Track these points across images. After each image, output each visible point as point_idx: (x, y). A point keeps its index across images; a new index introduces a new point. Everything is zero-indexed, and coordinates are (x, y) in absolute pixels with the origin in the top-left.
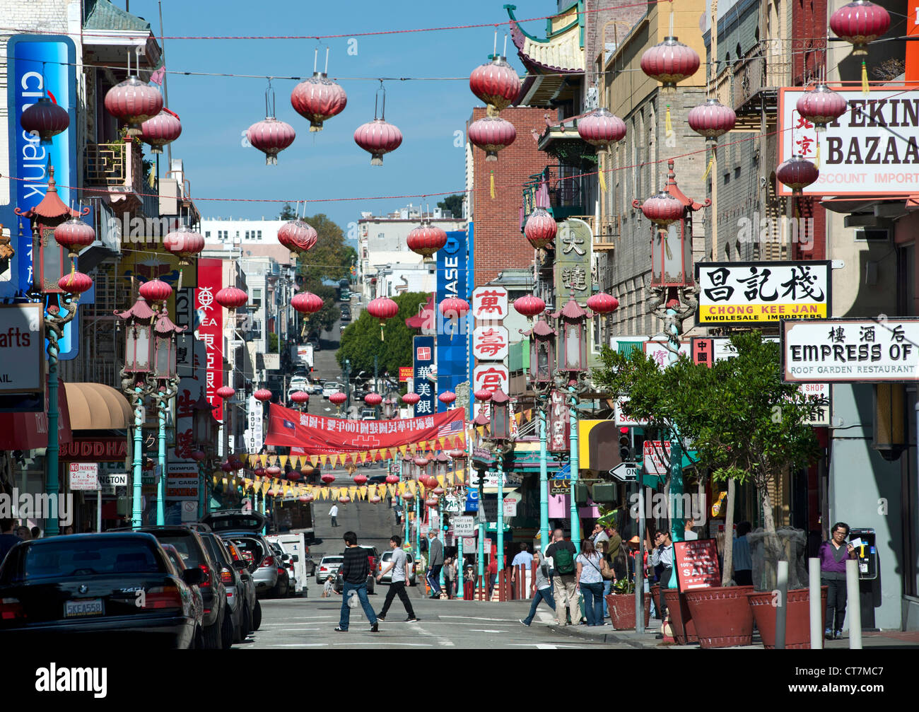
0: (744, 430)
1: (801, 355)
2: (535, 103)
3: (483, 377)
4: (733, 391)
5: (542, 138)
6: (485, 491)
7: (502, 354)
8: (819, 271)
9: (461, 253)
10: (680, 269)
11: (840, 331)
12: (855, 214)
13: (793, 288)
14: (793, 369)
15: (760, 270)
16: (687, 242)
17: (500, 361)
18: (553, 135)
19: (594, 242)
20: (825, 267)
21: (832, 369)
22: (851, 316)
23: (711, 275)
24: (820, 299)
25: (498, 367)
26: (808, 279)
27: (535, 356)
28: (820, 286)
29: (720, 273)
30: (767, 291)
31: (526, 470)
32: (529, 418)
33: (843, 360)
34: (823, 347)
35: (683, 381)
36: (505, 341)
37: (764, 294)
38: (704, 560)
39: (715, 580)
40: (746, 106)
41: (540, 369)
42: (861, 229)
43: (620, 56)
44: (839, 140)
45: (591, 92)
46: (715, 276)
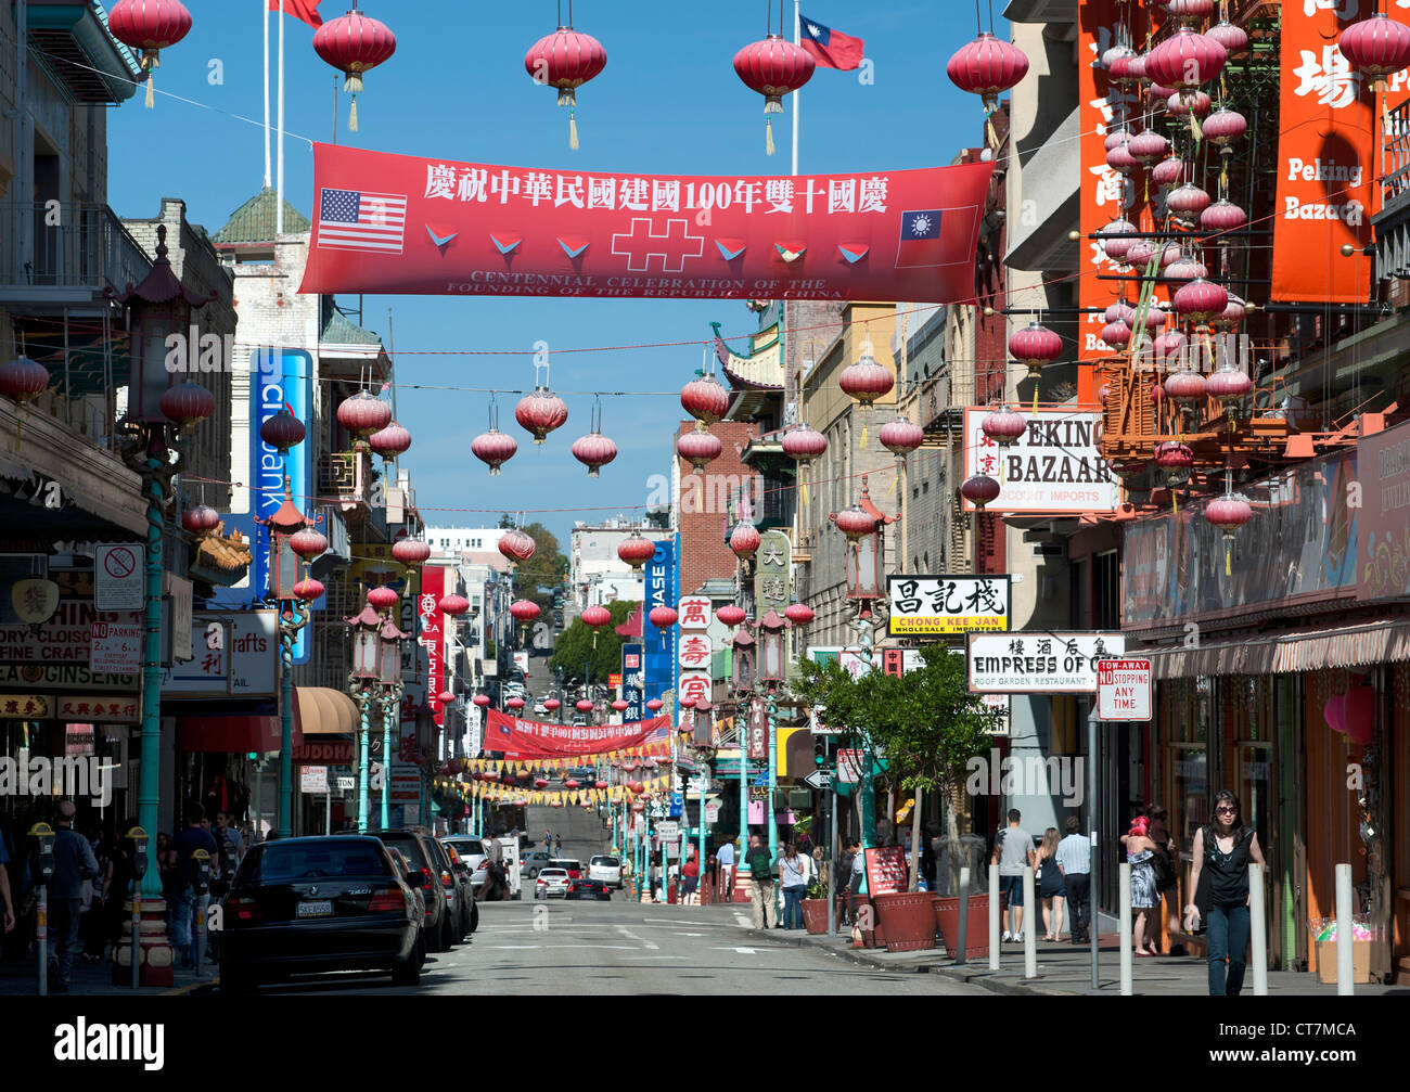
0: (930, 740)
1: (984, 667)
3: (687, 685)
4: (921, 702)
5: (744, 452)
6: (688, 797)
7: (705, 662)
8: (999, 585)
9: (668, 563)
10: (873, 581)
11: (1020, 643)
12: (1032, 530)
13: (976, 601)
14: (977, 680)
15: (946, 583)
16: (880, 555)
17: (704, 670)
18: (755, 448)
19: (792, 553)
20: (1005, 581)
21: (1012, 680)
22: (1029, 629)
23: (901, 587)
24: (1001, 612)
25: (701, 675)
26: (990, 593)
27: (737, 665)
28: (1000, 600)
29: (910, 586)
30: (953, 605)
31: (727, 777)
32: (731, 725)
33: (1022, 671)
34: (1004, 659)
35: (875, 691)
36: (709, 650)
37: (950, 607)
38: (892, 867)
39: (902, 886)
40: (933, 424)
41: (741, 677)
42: (1038, 544)
43: (816, 373)
44: (1019, 458)
45: (790, 407)
46: (905, 588)
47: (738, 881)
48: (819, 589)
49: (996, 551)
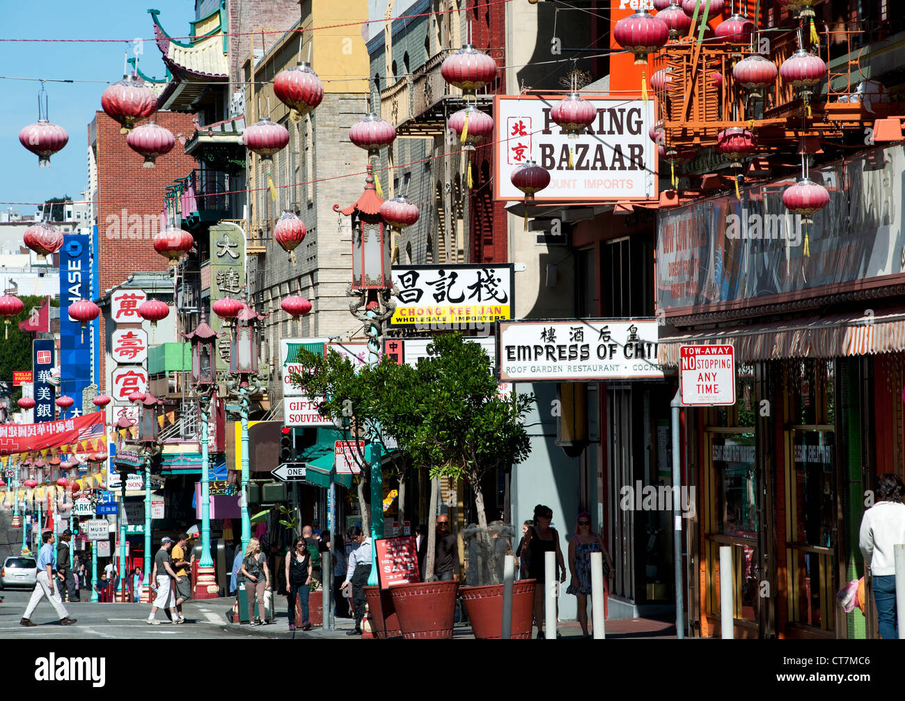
0: (458, 429)
1: (516, 355)
2: (175, 108)
3: (122, 380)
4: (449, 391)
5: (188, 142)
6: (127, 494)
7: (141, 357)
8: (502, 274)
9: (84, 257)
10: (380, 272)
11: (552, 331)
12: (537, 219)
13: (478, 290)
14: (508, 369)
15: (448, 272)
16: (386, 245)
17: (140, 364)
18: (202, 139)
19: (245, 248)
20: (508, 270)
21: (544, 368)
22: (533, 317)
23: (401, 277)
24: (504, 301)
25: (137, 370)
26: (492, 282)
27: (196, 359)
28: (503, 288)
29: (410, 276)
30: (455, 294)
31: (174, 472)
32: (172, 421)
33: (554, 359)
34: (536, 347)
35: (388, 382)
36: (144, 344)
37: (452, 297)
38: (403, 557)
39: (416, 576)
40: (427, 113)
41: (201, 371)
42: (541, 233)
43: (270, 62)
44: (551, 147)
45: (236, 97)
46: (405, 278)
47: (200, 578)
48: (277, 281)
49: (495, 240)
